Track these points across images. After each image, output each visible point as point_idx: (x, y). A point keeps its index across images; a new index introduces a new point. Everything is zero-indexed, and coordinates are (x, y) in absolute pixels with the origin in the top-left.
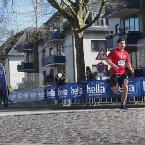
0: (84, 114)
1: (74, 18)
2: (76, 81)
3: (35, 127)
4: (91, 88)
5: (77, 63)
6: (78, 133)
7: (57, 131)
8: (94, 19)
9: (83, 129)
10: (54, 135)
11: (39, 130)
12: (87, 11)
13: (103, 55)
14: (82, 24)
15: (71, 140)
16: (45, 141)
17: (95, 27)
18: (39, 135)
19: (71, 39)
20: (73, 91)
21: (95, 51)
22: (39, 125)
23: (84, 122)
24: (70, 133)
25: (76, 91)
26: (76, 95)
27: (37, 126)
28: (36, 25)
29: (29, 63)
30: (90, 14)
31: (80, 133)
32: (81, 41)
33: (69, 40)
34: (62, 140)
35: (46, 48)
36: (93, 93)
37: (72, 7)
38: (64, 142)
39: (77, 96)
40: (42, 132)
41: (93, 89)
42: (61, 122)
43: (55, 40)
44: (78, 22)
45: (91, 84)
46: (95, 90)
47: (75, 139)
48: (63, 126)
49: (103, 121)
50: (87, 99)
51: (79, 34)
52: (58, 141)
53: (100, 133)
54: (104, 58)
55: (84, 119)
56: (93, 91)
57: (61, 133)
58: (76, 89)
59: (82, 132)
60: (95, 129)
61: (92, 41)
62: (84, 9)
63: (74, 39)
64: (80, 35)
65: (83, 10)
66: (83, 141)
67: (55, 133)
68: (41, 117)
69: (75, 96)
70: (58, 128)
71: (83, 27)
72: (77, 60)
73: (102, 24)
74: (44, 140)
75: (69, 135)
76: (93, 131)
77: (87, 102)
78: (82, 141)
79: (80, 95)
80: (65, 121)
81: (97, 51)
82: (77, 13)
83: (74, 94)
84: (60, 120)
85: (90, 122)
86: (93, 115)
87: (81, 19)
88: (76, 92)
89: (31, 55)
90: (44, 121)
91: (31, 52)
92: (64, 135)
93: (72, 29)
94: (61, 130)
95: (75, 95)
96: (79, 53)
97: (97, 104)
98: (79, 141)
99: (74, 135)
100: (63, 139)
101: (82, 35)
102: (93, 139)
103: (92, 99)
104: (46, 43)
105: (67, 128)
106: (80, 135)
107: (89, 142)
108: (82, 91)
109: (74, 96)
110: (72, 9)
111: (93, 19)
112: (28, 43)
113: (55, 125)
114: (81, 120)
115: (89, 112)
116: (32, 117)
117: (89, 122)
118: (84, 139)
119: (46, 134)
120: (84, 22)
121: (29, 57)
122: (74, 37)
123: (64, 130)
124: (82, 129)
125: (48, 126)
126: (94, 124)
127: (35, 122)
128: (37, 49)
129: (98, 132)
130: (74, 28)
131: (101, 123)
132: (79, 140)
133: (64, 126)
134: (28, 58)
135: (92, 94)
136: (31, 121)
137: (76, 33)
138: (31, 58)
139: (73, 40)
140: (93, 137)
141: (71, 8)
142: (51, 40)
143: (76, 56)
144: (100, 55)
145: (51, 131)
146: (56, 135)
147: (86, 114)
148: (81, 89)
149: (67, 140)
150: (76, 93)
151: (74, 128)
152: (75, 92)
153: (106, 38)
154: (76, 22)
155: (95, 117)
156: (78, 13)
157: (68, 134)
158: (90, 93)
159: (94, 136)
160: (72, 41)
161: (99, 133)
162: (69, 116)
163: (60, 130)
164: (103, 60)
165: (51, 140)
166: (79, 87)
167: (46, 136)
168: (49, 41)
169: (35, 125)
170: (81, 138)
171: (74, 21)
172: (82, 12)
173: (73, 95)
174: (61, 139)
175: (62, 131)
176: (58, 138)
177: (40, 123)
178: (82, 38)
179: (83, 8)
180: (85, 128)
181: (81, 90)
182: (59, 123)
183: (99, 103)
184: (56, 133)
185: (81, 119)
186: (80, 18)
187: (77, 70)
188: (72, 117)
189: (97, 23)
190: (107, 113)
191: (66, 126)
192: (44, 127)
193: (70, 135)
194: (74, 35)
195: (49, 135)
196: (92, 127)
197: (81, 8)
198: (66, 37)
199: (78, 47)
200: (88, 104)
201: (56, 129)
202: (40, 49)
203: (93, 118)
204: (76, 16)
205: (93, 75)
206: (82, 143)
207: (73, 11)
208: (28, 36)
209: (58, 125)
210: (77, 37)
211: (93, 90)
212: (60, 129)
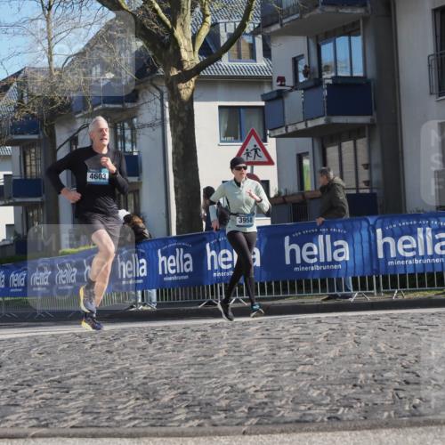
0: (199, 334)
1: (167, 37)
2: (174, 233)
3: (47, 376)
4: (218, 252)
5: (175, 176)
6: (180, 391)
7: (114, 386)
8: (226, 40)
9: (195, 378)
10: (107, 398)
11: (60, 385)
12: (205, 16)
13: (256, 152)
14: (190, 57)
15: (159, 414)
16: (79, 418)
17: (231, 64)
18: (59, 402)
19: (158, 101)
20: (163, 262)
21: (229, 138)
22: (60, 370)
23: (199, 359)
24: (156, 392)
25: (171, 261)
26: (173, 275)
27: (54, 373)
28: (50, 60)
29: (29, 178)
30: (215, 25)
31: (185, 393)
32: (186, 108)
33: (152, 105)
34: (131, 416)
35: (81, 132)
36: (223, 267)
37: (159, 4)
38: (136, 422)
39: (175, 278)
40: (67, 392)
41: (225, 256)
42: (126, 359)
43: (107, 106)
44: (179, 48)
45: (218, 241)
46: (229, 259)
47: (170, 410)
48: (132, 373)
49: (257, 352)
50: (208, 287)
51: (181, 86)
52: (117, 418)
53: (247, 391)
54: (257, 159)
55: (197, 347)
56: (226, 263)
57: (126, 392)
58: (172, 257)
59: (190, 389)
60: (232, 378)
61: (220, 107)
62: (198, 10)
63: (167, 104)
64: (186, 89)
65: (192, 12)
66: (194, 415)
67: (108, 393)
68: (66, 346)
69: (170, 279)
70: (119, 378)
71: (194, 65)
72: (176, 168)
73: (253, 57)
74: (75, 416)
75: (151, 400)
76: (226, 385)
77: (208, 296)
78: (191, 415)
79: (185, 273)
80: (138, 356)
81: (236, 138)
82: (174, 23)
83: (166, 272)
84: (124, 354)
85: (216, 357)
86: (225, 336)
87: (189, 39)
88: (174, 264)
89: (33, 155)
90: (75, 357)
91: (32, 144)
92: (137, 399)
93: (161, 71)
94: (128, 385)
95: (169, 275)
96: (181, 146)
97: (237, 301)
98: (183, 417)
99: (166, 399)
100: (134, 412)
101: (190, 91)
102: (225, 411)
103: (221, 288)
104: (81, 117)
105: (145, 378)
106: (184, 397)
107: (214, 417)
108: (190, 262)
109: (166, 279)
110: (160, 11)
111: (224, 40)
112: (26, 117)
113: (108, 368)
114: (189, 350)
115: (213, 327)
116: (39, 346)
117: (212, 356)
118: (197, 409)
119: (81, 398)
120: (197, 50)
121: (28, 161)
122: (165, 95)
123: (136, 383)
124: (192, 380)
125: (87, 372)
126: (229, 364)
127: (47, 362)
128: (52, 136)
129: (241, 386)
130: (167, 70)
131: (249, 359)
132: (181, 414)
133: (137, 370)
134: (25, 162)
135: (221, 270)
136: (36, 357)
137: (172, 83)
138: (33, 163)
139: (163, 105)
140: (224, 403)
141: (157, 6)
142: (94, 107)
143: (173, 153)
144: (245, 151)
145: (97, 387)
146: (113, 401)
147: (203, 333)
148: (188, 255)
149: (147, 414)
150: (172, 268)
151: (166, 378)
152: (170, 265)
153: (264, 98)
154: (171, 50)
155: (230, 341)
156: (179, 21)
157: (149, 394)
158: (216, 267)
159: (228, 401)
160: (159, 109)
161: (243, 391)
162: (150, 341)
163: (123, 385)
164: (255, 167)
165: (95, 416)
166: (182, 250)
167: (80, 403)
168: (90, 111)
169: (47, 370)
170: (187, 407)
171: (165, 47)
172: (189, 19)
173: (164, 275)
174: (128, 411)
175: (130, 387)
176: (119, 407)
177: (62, 364)
178: (191, 100)
179: (194, 6)
180: (201, 376)
181: (188, 259)
182: (121, 362)
183: (244, 300)
184: (111, 394)
185: (189, 348)
186: (183, 37)
187: (176, 199)
188: (161, 344)
189: (236, 53)
190: (267, 330)
191: (143, 370)
192: (75, 376)
193: (155, 400)
194: (165, 89)
195: (92, 400)
196: (221, 372)
197: (185, 7)
198: (140, 95)
199: (180, 128)
200: (210, 303)
201: (113, 381)
202: (62, 135)
203: (226, 345)
204: (171, 32)
205: (226, 212)
206: (191, 423)
207: (163, 15)
208: (25, 95)
209: (118, 367)
210: (175, 95)
211: (224, 259)
212: (123, 382)
